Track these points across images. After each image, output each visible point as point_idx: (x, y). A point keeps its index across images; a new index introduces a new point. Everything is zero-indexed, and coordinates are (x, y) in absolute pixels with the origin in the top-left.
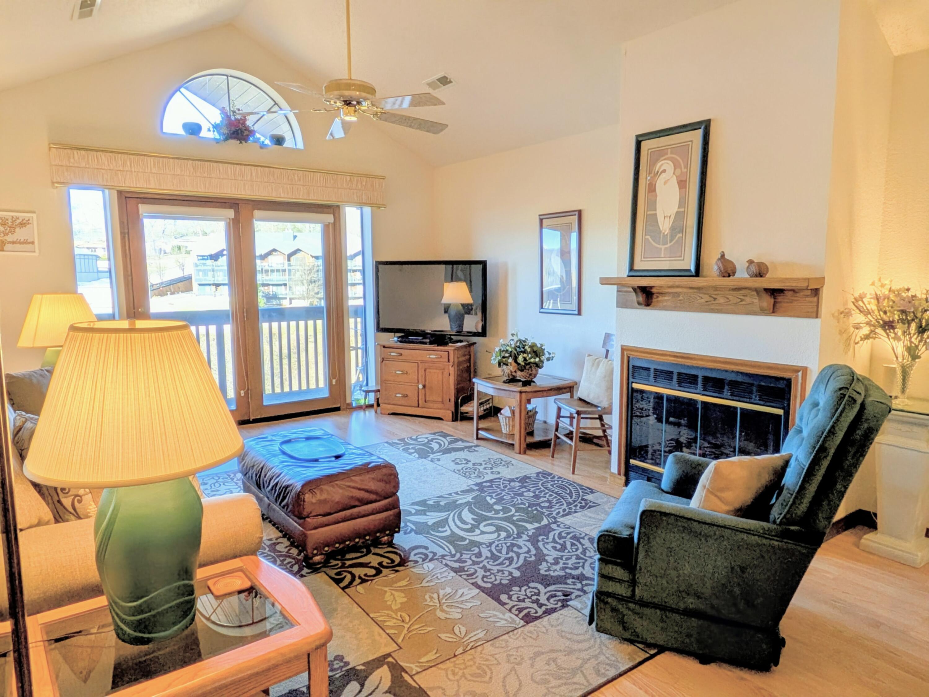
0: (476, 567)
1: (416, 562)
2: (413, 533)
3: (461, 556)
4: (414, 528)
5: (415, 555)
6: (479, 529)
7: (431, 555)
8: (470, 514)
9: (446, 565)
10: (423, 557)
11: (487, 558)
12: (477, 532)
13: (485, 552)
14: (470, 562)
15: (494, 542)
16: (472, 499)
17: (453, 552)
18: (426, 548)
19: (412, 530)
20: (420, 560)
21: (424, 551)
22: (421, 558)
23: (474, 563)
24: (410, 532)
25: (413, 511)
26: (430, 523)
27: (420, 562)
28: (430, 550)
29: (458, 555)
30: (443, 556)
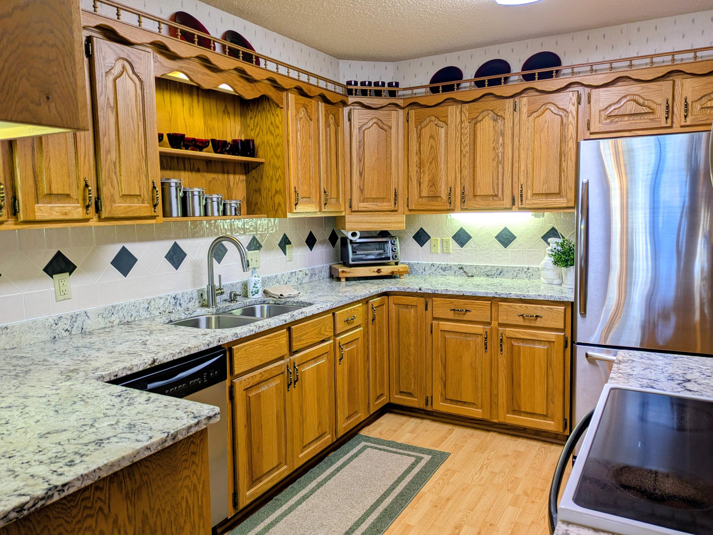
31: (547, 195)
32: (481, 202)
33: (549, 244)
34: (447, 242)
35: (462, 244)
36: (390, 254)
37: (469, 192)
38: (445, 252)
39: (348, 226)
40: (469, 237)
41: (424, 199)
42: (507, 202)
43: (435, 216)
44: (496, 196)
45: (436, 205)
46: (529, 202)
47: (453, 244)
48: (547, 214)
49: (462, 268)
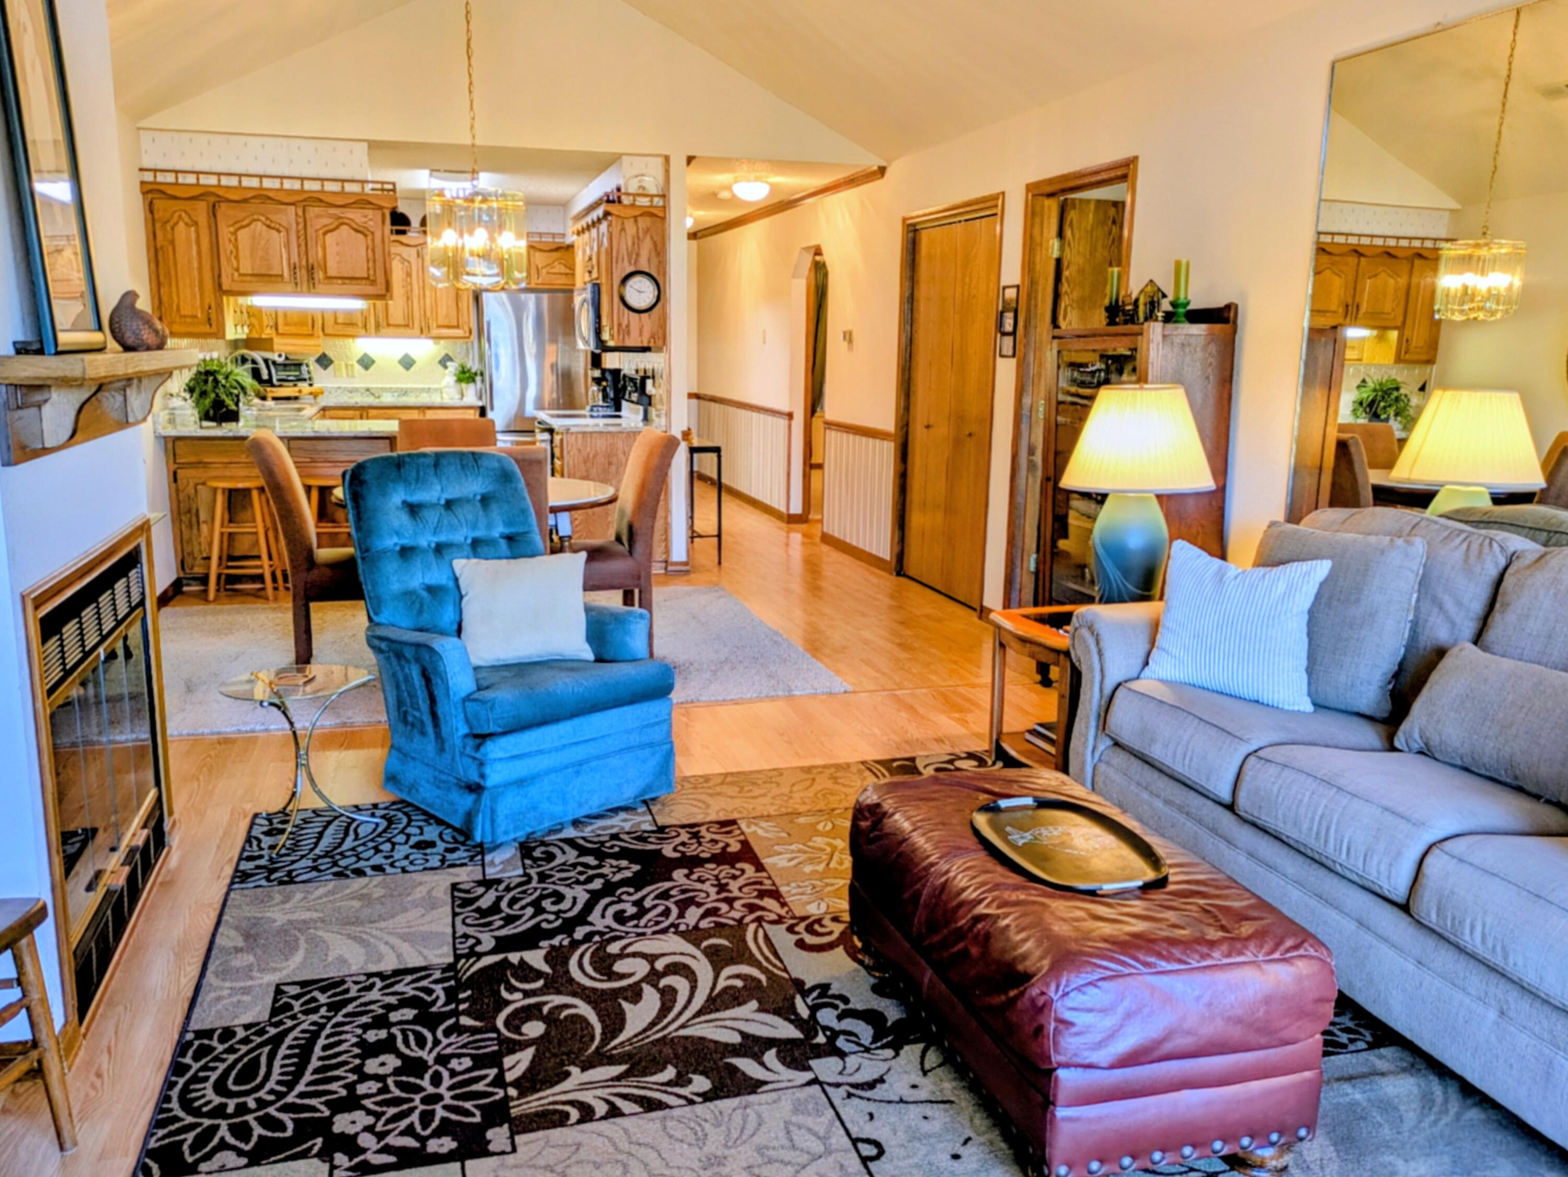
0: (736, 893)
1: (835, 919)
2: (808, 986)
3: (743, 918)
4: (798, 1000)
5: (830, 933)
6: (653, 968)
7: (801, 928)
8: (629, 1015)
9: (783, 905)
10: (816, 927)
11: (699, 905)
12: (660, 965)
13: (693, 915)
14: (737, 904)
15: (654, 933)
16: (568, 1074)
17: (752, 927)
18: (801, 944)
19: (805, 994)
20: (826, 922)
21: (810, 939)
22: (822, 926)
23: (730, 901)
24: (813, 988)
25: (770, 1056)
26: (754, 1004)
27: (829, 917)
28: (797, 937)
29: (747, 920)
30: (779, 920)
31: (448, 327)
32: (392, 329)
33: (446, 367)
34: (352, 366)
35: (366, 367)
36: (306, 376)
37: (383, 322)
38: (351, 375)
39: (276, 347)
40: (373, 362)
41: (340, 327)
42: (417, 330)
43: (339, 342)
44: (407, 326)
45: (349, 330)
46: (435, 332)
47: (358, 367)
48: (442, 342)
49: (368, 390)
